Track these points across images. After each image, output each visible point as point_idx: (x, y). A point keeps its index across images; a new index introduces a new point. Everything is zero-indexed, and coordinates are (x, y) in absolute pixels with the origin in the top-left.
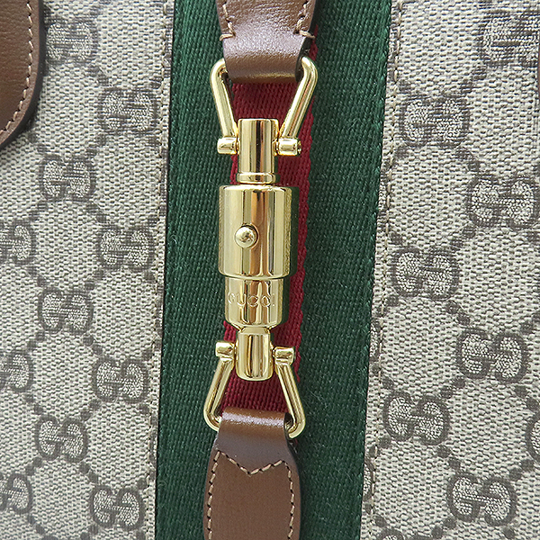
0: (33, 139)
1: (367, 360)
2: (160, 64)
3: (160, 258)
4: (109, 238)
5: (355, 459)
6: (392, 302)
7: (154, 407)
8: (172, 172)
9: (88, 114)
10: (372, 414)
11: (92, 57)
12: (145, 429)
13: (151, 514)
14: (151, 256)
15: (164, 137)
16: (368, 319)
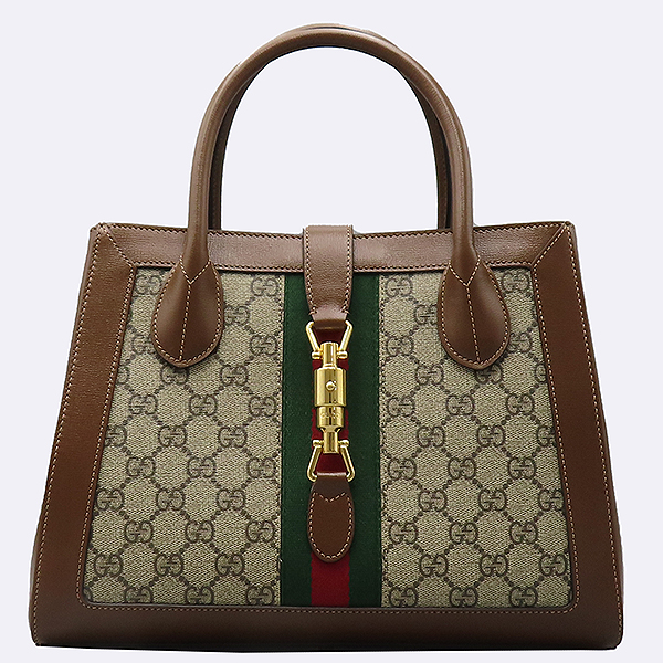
0: (217, 358)
1: (379, 447)
2: (278, 326)
3: (279, 412)
4: (254, 402)
5: (377, 492)
6: (388, 421)
7: (279, 480)
8: (285, 372)
9: (245, 346)
10: (383, 470)
11: (247, 322)
12: (275, 490)
13: (278, 533)
14: (275, 410)
15: (280, 357)
16: (378, 429)
